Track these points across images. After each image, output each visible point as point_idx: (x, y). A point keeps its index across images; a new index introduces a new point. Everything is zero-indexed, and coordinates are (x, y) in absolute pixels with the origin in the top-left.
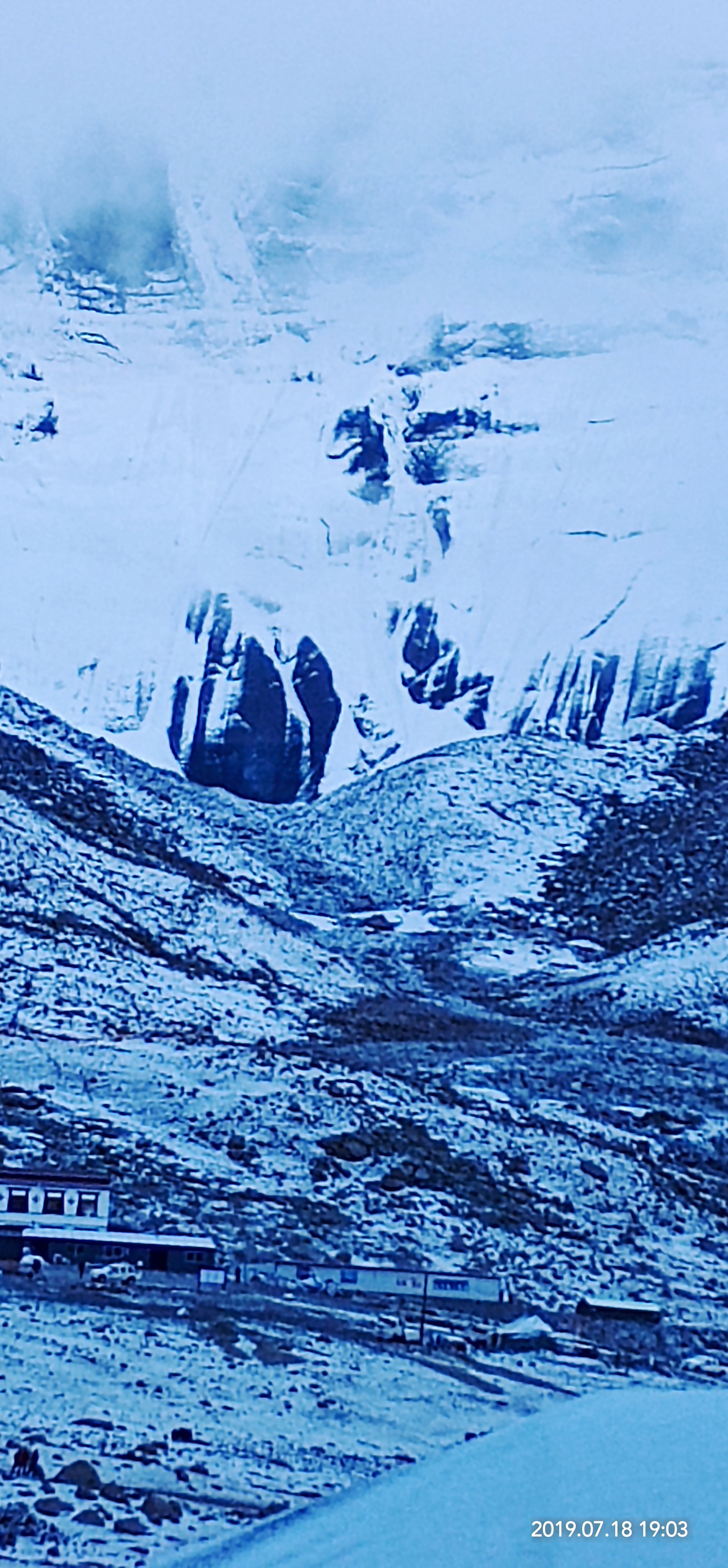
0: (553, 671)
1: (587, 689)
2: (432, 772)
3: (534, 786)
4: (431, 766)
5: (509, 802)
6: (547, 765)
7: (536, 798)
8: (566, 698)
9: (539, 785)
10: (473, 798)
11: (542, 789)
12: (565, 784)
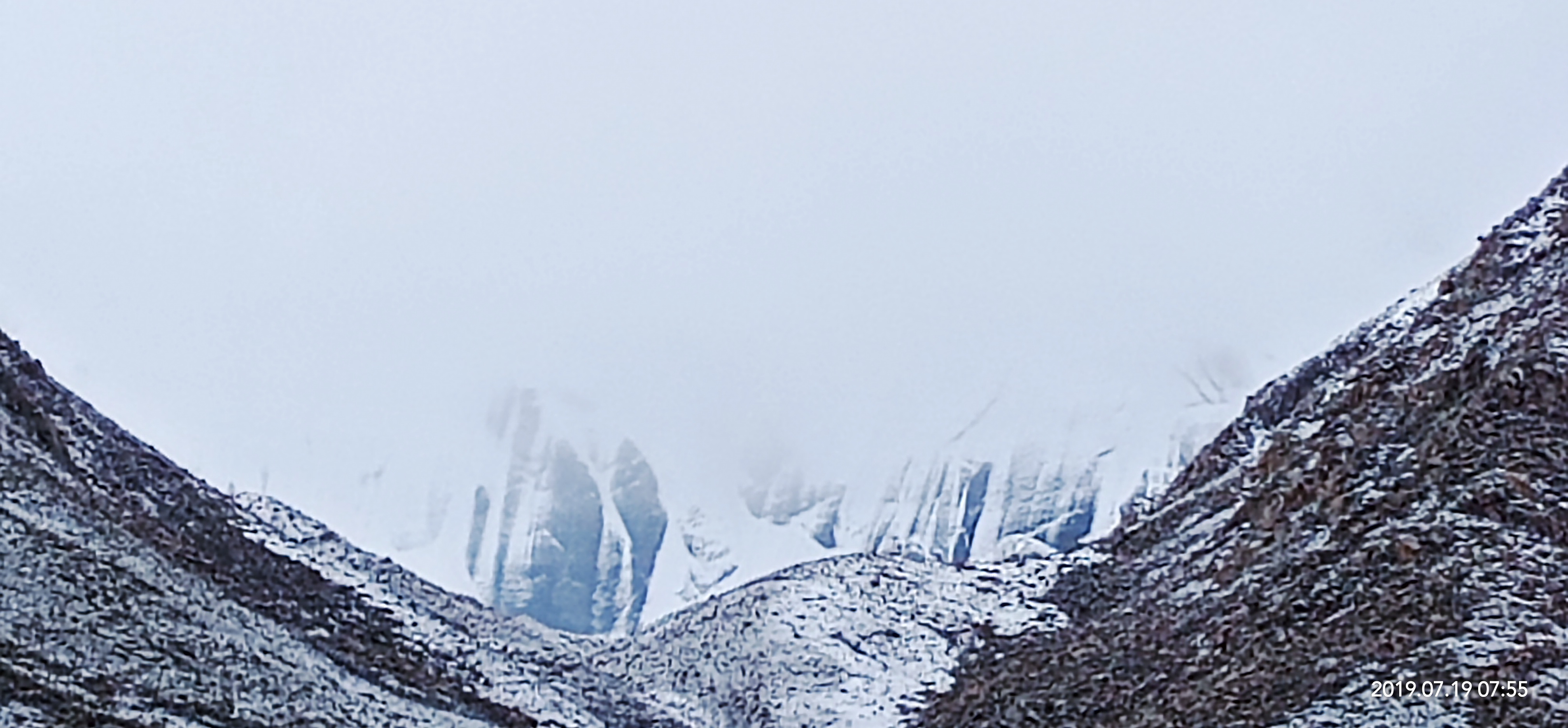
0: (916, 480)
1: (955, 500)
2: (774, 598)
3: (893, 614)
4: (774, 592)
5: (863, 634)
6: (908, 589)
7: (896, 628)
8: (931, 512)
9: (899, 614)
10: (822, 629)
11: (903, 618)
12: (930, 612)
